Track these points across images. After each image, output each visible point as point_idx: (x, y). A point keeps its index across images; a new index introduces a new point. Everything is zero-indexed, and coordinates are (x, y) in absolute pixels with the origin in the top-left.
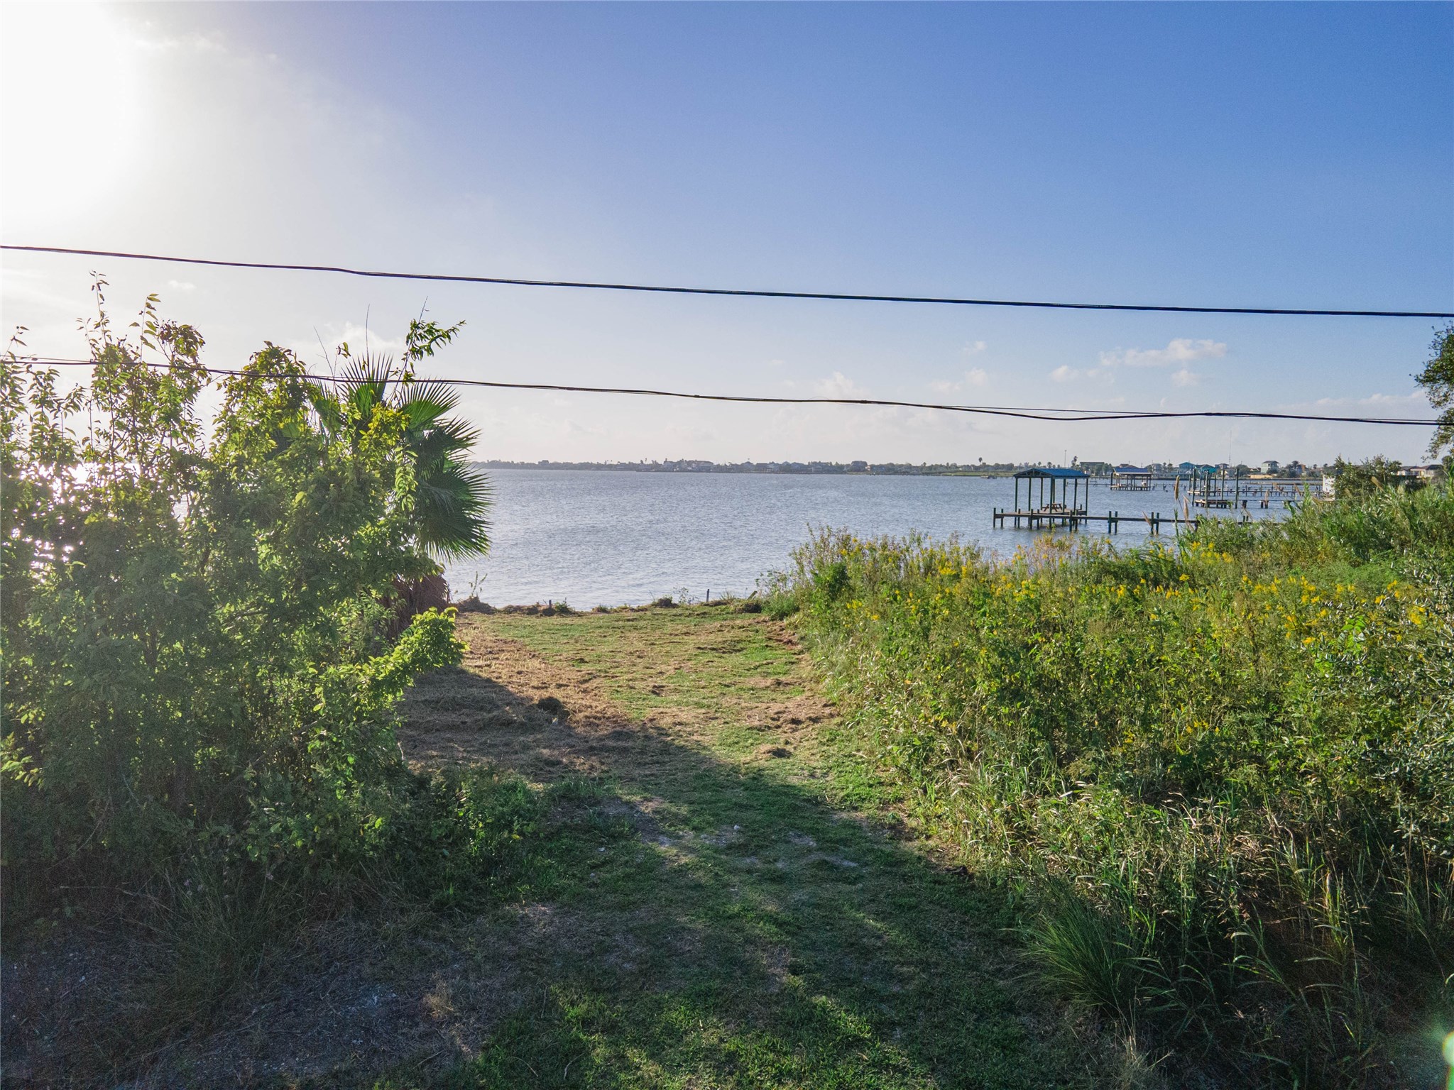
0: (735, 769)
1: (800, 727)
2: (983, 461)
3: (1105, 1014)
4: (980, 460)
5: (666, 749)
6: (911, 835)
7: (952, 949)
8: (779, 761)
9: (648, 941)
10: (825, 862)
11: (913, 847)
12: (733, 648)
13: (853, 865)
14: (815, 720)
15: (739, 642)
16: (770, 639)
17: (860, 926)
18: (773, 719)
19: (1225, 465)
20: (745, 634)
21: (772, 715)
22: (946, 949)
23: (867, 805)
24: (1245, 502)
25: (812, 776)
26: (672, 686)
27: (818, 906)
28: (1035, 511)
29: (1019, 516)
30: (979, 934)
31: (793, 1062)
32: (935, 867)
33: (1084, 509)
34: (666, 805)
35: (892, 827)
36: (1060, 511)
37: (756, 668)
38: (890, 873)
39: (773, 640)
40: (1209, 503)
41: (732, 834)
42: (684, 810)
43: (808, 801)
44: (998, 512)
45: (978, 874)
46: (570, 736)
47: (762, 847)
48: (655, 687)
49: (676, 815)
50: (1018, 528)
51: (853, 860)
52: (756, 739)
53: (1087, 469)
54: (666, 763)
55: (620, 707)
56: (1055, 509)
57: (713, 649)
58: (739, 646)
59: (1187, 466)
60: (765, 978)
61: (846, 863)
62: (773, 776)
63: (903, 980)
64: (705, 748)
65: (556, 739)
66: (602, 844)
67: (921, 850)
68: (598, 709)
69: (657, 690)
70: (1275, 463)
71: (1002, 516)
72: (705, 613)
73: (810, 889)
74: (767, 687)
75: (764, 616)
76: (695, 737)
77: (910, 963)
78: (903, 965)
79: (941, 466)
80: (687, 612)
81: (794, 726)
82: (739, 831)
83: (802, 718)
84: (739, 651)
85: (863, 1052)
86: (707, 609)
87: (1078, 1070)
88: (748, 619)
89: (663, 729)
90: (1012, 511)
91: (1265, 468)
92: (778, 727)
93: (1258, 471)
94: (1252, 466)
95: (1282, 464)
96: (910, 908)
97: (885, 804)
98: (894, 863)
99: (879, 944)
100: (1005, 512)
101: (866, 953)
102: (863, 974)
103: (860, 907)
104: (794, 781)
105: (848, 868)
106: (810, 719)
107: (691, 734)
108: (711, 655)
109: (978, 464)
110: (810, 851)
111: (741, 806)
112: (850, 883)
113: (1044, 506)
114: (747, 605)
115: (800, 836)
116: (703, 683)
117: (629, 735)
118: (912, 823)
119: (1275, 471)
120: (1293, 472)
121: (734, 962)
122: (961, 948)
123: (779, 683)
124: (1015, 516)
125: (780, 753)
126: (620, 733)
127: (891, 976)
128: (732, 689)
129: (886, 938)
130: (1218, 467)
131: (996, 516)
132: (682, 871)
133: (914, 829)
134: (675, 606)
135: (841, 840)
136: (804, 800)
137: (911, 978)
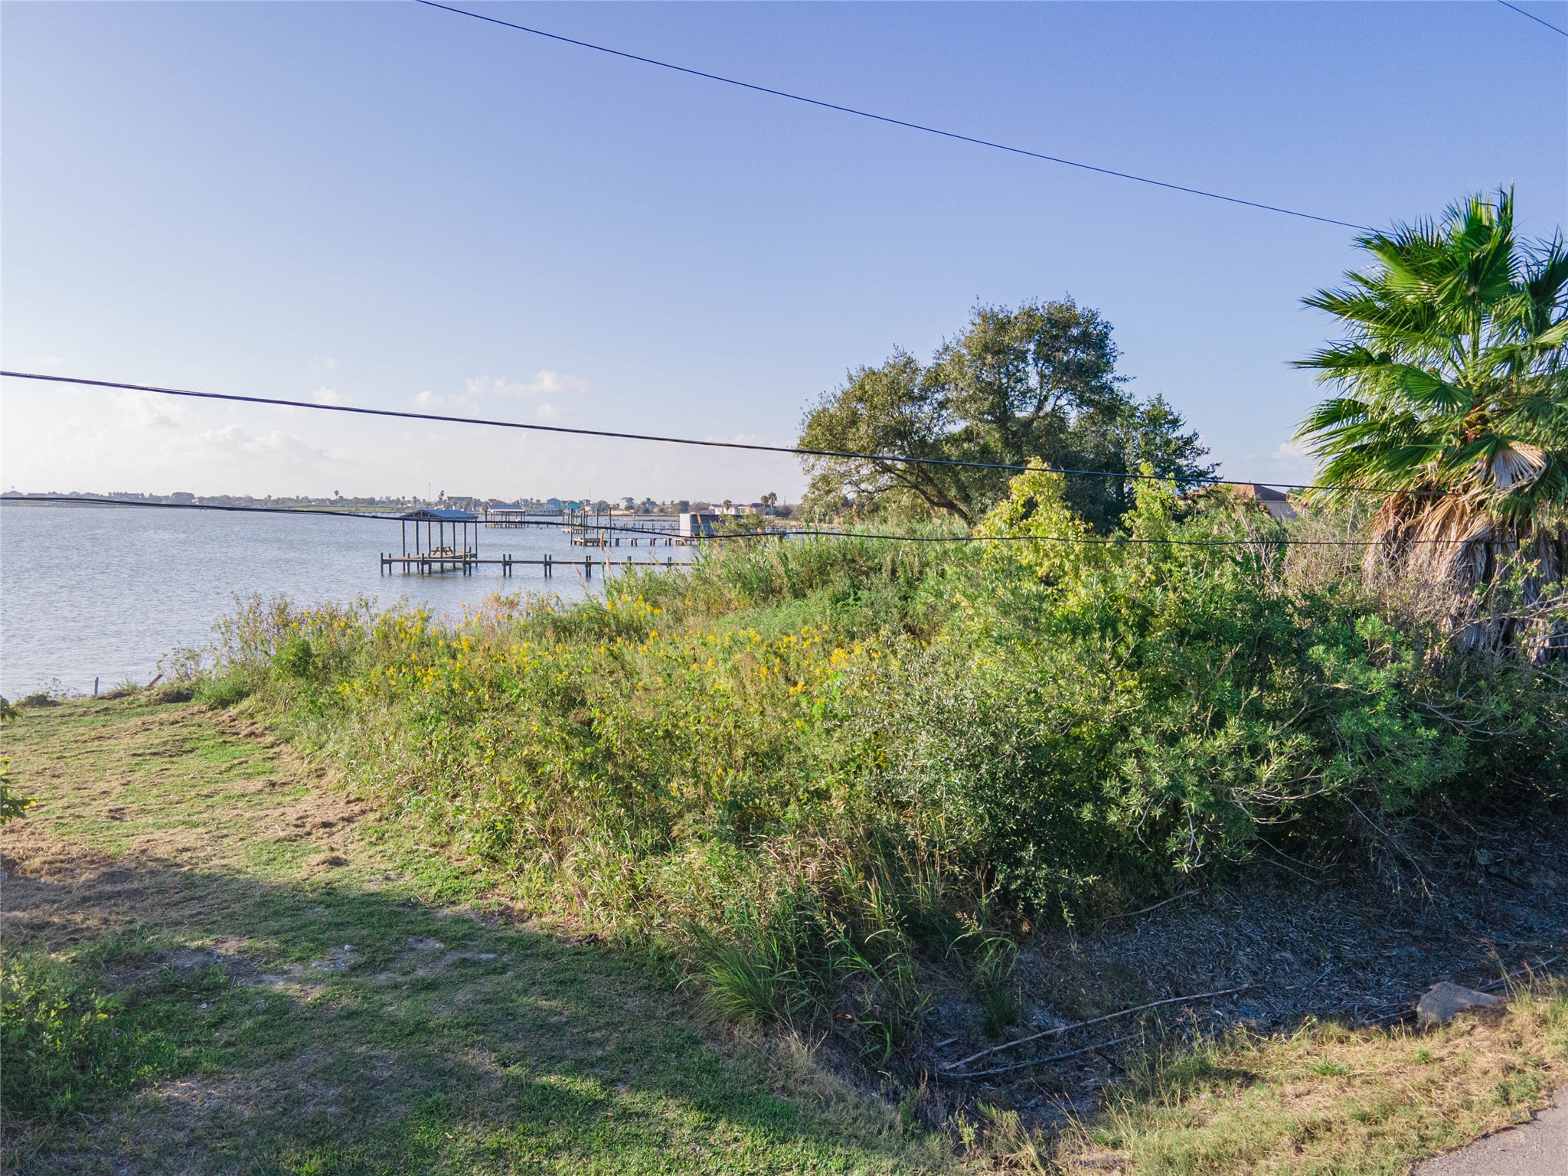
0: (297, 889)
1: (334, 829)
2: (340, 494)
3: (767, 1021)
4: (337, 493)
5: (189, 882)
6: (523, 917)
7: (626, 1007)
8: (341, 870)
9: (340, 1080)
10: (465, 960)
11: (532, 926)
12: (180, 749)
13: (491, 956)
14: (349, 820)
15: (184, 740)
16: (223, 733)
17: (538, 1008)
18: (297, 826)
19: (588, 501)
20: (185, 731)
21: (295, 822)
22: (621, 1008)
23: (462, 897)
24: (617, 540)
25: (387, 879)
26: (135, 807)
27: (489, 1001)
28: (426, 556)
29: (409, 562)
30: (641, 988)
31: (556, 1138)
32: (567, 941)
33: (473, 552)
34: (246, 943)
35: (501, 914)
36: (450, 554)
37: (229, 769)
38: (531, 955)
39: (227, 734)
40: (586, 541)
41: (347, 956)
42: (274, 944)
43: (404, 905)
44: (386, 557)
45: (610, 939)
46: (39, 889)
47: (390, 960)
48: (110, 811)
49: (267, 952)
50: (407, 575)
51: (488, 952)
52: (293, 851)
53: (455, 504)
54: (206, 896)
55: (80, 843)
56: (446, 552)
57: (155, 754)
58: (187, 746)
59: (554, 501)
60: (480, 1077)
61: (483, 956)
62: (347, 887)
63: (600, 1044)
64: (239, 872)
65: (23, 897)
66: (200, 1001)
67: (542, 929)
68: (53, 850)
69: (117, 814)
70: (630, 500)
71: (389, 562)
72: (106, 709)
73: (470, 987)
74: (260, 791)
75: (195, 705)
76: (216, 861)
77: (599, 1028)
78: (593, 1031)
79: (290, 499)
80: (80, 710)
81: (328, 830)
82: (352, 951)
83: (332, 819)
84: (187, 752)
85: (607, 1110)
86: (106, 704)
87: (767, 1071)
88: (177, 711)
89: (166, 860)
90: (398, 555)
91: (623, 504)
92: (309, 834)
93: (616, 507)
94: (611, 502)
95: (638, 501)
96: (573, 981)
97: (481, 893)
98: (529, 947)
99: (564, 1020)
100: (393, 558)
101: (557, 1030)
102: (564, 1049)
103: (525, 992)
104: (372, 888)
105: (488, 961)
106: (343, 819)
107: (208, 859)
108: (157, 764)
109: (333, 497)
110: (443, 953)
111: (337, 925)
112: (500, 974)
113: (433, 548)
114: (165, 694)
115: (421, 941)
116: (174, 797)
117: (124, 875)
118: (519, 905)
119: (632, 508)
120: (647, 508)
121: (441, 1073)
122: (631, 1004)
123: (273, 784)
124: (404, 561)
125: (336, 862)
126: (113, 875)
127: (590, 1043)
128: (217, 798)
129: (566, 1013)
130: (581, 502)
131: (384, 562)
132: (320, 1005)
133: (523, 911)
134: (54, 704)
135: (465, 935)
136: (399, 905)
137: (607, 1040)
